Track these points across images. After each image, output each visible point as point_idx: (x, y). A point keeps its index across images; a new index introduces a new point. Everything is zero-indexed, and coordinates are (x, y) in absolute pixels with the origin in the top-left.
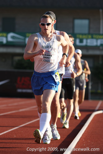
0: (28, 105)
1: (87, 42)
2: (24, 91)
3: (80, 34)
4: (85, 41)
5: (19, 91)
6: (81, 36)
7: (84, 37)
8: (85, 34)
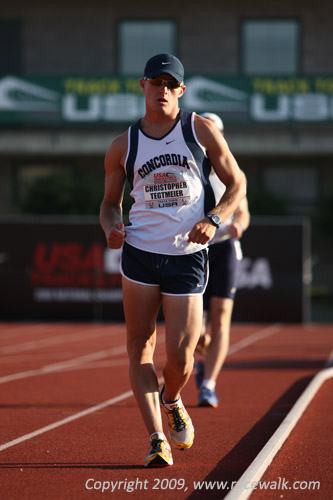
0: (76, 351)
1: (292, 107)
2: (62, 295)
3: (264, 77)
4: (284, 103)
5: (44, 295)
6: (269, 86)
7: (282, 86)
8: (285, 78)
